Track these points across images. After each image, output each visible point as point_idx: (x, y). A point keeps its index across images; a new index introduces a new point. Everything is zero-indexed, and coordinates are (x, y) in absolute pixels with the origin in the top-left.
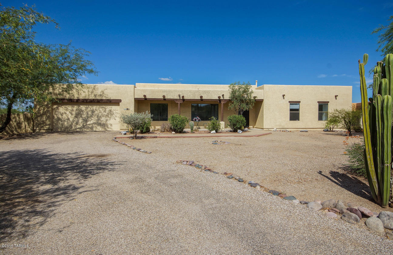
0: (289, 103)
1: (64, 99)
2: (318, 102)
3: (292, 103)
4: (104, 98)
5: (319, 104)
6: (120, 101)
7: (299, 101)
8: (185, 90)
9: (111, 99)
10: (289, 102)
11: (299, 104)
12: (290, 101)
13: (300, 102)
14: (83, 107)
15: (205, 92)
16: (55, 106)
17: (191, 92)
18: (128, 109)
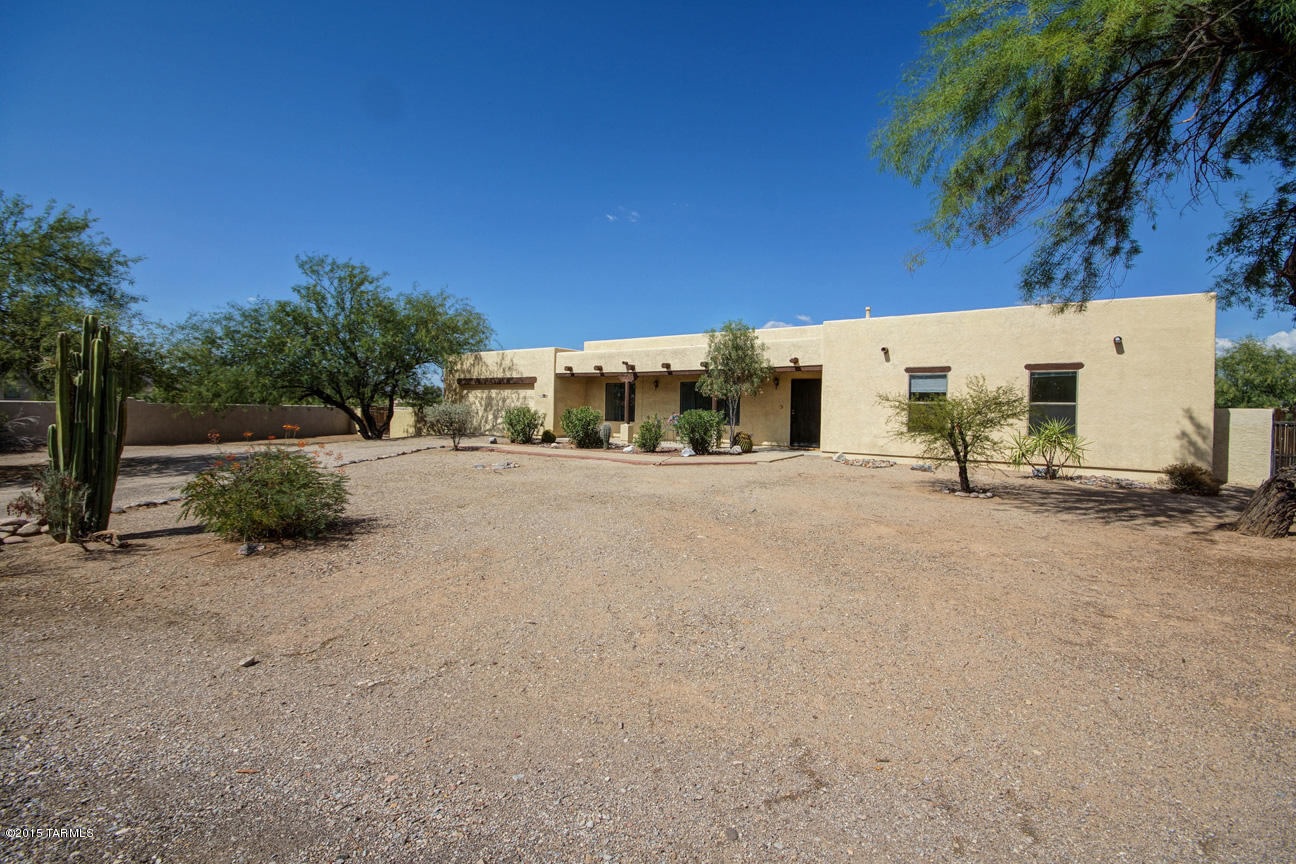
0: (907, 375)
1: (471, 379)
2: (1028, 367)
3: (914, 373)
4: (515, 375)
5: (1032, 374)
6: (534, 380)
7: (946, 365)
8: (637, 352)
9: (524, 376)
10: (908, 370)
11: (945, 377)
12: (912, 366)
13: (948, 369)
14: (494, 393)
15: (675, 353)
16: (465, 392)
17: (648, 356)
18: (544, 396)
